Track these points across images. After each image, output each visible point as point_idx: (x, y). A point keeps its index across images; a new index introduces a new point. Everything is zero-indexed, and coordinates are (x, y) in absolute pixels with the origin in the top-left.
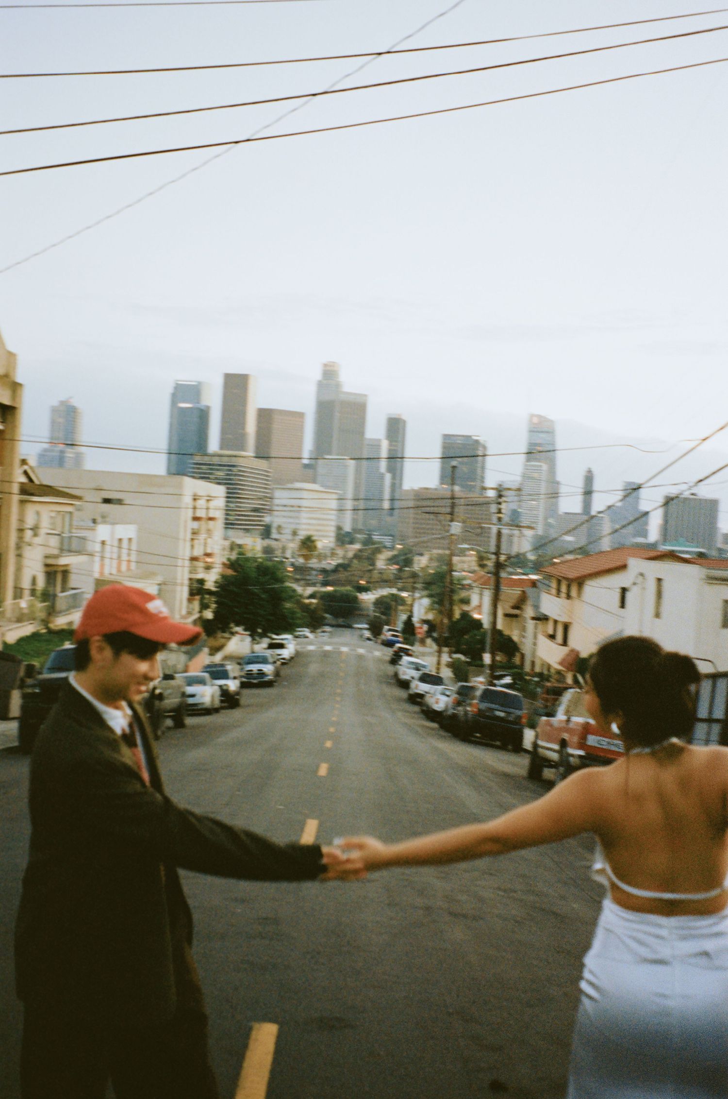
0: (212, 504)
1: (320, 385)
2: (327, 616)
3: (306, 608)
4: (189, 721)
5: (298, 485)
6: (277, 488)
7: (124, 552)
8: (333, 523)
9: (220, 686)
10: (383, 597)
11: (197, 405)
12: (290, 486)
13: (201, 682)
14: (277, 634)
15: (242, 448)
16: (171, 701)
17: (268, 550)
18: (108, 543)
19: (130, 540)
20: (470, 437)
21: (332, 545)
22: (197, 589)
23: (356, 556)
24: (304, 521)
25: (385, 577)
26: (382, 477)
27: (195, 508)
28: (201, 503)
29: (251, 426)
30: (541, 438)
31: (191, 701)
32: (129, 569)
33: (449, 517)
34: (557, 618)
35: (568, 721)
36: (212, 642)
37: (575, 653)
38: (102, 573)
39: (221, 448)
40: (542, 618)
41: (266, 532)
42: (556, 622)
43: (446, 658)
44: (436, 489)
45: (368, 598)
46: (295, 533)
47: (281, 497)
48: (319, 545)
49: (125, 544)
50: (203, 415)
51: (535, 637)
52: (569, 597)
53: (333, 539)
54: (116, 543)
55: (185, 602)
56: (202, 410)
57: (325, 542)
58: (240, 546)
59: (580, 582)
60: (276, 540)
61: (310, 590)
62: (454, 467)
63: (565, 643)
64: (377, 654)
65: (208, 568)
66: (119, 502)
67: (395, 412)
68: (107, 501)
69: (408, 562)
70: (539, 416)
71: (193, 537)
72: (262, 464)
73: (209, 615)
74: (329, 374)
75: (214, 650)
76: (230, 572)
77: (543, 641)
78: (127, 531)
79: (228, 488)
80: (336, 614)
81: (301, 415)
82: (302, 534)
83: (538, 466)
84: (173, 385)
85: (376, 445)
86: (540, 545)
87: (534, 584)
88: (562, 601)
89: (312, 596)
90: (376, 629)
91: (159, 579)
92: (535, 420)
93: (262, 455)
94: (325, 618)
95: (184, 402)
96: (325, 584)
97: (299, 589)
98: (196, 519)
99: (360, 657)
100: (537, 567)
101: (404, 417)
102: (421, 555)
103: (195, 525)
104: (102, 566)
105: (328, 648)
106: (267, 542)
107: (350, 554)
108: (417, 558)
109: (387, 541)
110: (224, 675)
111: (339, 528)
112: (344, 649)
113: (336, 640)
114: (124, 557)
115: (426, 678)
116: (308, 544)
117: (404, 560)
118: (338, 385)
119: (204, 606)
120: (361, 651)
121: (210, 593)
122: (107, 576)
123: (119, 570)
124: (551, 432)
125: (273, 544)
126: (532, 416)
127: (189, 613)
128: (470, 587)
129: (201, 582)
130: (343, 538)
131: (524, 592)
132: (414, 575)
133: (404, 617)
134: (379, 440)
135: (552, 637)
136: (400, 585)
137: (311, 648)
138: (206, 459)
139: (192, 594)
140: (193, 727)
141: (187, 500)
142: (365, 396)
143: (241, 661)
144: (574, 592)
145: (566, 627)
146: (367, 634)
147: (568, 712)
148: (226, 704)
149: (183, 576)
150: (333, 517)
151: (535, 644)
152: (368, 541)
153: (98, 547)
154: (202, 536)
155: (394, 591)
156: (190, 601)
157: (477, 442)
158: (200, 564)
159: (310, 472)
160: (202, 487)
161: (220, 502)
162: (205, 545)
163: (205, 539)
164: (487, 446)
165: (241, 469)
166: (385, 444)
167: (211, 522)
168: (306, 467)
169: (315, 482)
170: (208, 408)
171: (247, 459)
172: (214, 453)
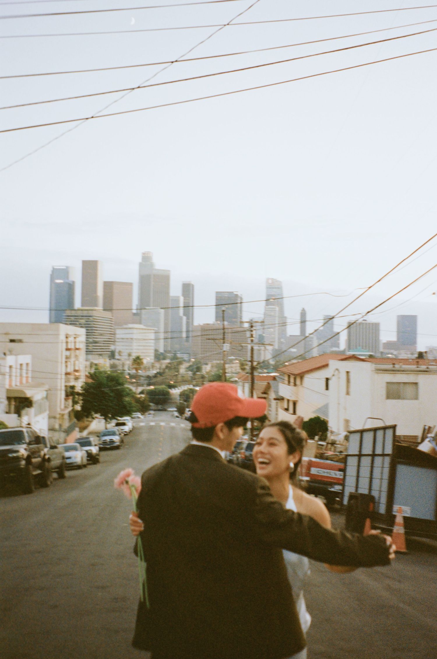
0: (78, 340)
1: (141, 265)
2: (151, 404)
3: (138, 401)
4: (68, 474)
5: (130, 326)
6: (117, 328)
7: (24, 371)
8: (153, 348)
9: (87, 451)
10: (185, 391)
11: (67, 281)
12: (125, 326)
13: (74, 449)
14: (121, 417)
15: (96, 305)
16: (56, 462)
17: (113, 366)
18: (14, 367)
19: (27, 364)
20: (233, 292)
21: (152, 361)
22: (70, 393)
23: (167, 367)
24: (135, 348)
25: (185, 379)
26: (181, 318)
27: (67, 342)
28: (71, 339)
29: (100, 292)
30: (274, 291)
31: (68, 461)
32: (27, 382)
33: (222, 341)
34: (289, 398)
36: (81, 424)
38: (10, 385)
39: (82, 305)
40: (280, 399)
41: (112, 355)
42: (288, 401)
44: (213, 324)
45: (176, 392)
46: (129, 355)
47: (120, 333)
48: (145, 361)
49: (24, 367)
50: (71, 287)
51: (277, 411)
52: (295, 385)
53: (153, 358)
54: (19, 367)
55: (63, 400)
56: (69, 284)
57: (148, 359)
58: (96, 365)
59: (301, 376)
60: (118, 360)
61: (140, 389)
62: (223, 311)
63: (294, 413)
64: (183, 425)
65: (77, 379)
66: (20, 341)
67: (187, 280)
68: (12, 341)
69: (199, 369)
70: (272, 279)
71: (66, 361)
72: (108, 314)
73: (78, 408)
74: (146, 258)
75: (82, 429)
76: (90, 381)
77: (281, 412)
78: (24, 359)
79: (87, 330)
80: (157, 403)
81: (131, 284)
82: (134, 356)
83: (273, 308)
84: (51, 269)
85: (177, 300)
86: (277, 355)
87: (274, 378)
88: (291, 388)
89: (142, 393)
90: (181, 411)
91: (47, 387)
92: (270, 281)
93: (108, 308)
94: (150, 406)
95: (58, 279)
96: (149, 384)
97: (133, 389)
98: (67, 349)
99: (173, 428)
100: (276, 368)
101: (192, 283)
102: (206, 364)
103: (68, 353)
104: (11, 381)
105: (152, 424)
106: (113, 361)
107: (164, 366)
108: (204, 367)
109: (186, 357)
110: (89, 444)
111: (156, 351)
112: (162, 424)
113: (157, 418)
114: (24, 375)
116: (138, 361)
117: (196, 368)
118: (152, 265)
119: (75, 403)
120: (173, 424)
121: (78, 394)
122: (14, 387)
123: (21, 382)
124: (280, 288)
125: (116, 362)
126: (268, 279)
127: (66, 407)
128: (236, 382)
129: (73, 387)
130: (159, 357)
131: (268, 383)
132: (203, 377)
134: (178, 297)
135: (287, 410)
136: (194, 383)
137: (142, 424)
138: (73, 313)
139: (67, 395)
140: (71, 477)
141: (62, 337)
142: (169, 271)
143: (98, 435)
144: (298, 382)
145: (295, 404)
146: (176, 414)
148: (90, 462)
149: (61, 385)
150: (153, 345)
151: (277, 414)
152: (175, 358)
153: (7, 370)
154: (72, 360)
155: (191, 387)
156: (66, 400)
157: (237, 295)
158: (72, 377)
159: (137, 317)
160: (71, 330)
161: (82, 338)
162: (74, 365)
163: (74, 362)
164: (243, 297)
165: (95, 318)
166: (182, 299)
167: (77, 351)
168: (134, 314)
169: (140, 324)
170: (73, 282)
171: (98, 311)
172: (78, 309)
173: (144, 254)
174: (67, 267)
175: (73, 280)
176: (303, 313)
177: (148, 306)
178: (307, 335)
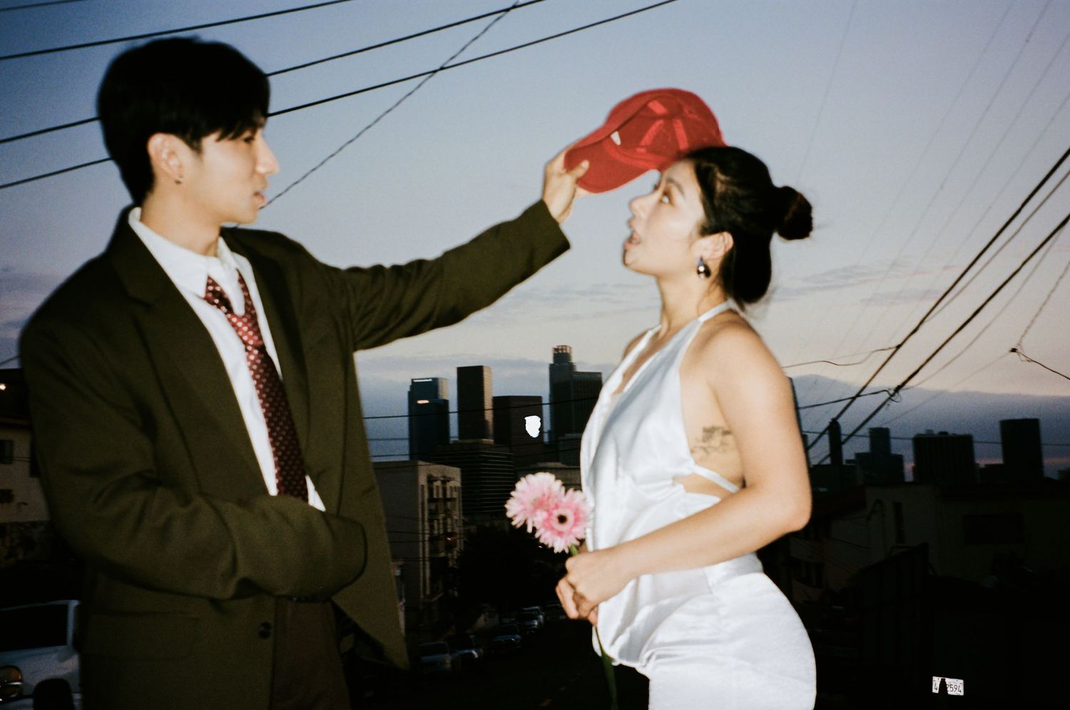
0: (449, 485)
1: (552, 368)
5: (541, 465)
6: (519, 470)
11: (435, 401)
12: (533, 466)
15: (483, 436)
22: (440, 568)
27: (431, 489)
28: (437, 484)
29: (489, 414)
34: (808, 560)
39: (462, 437)
42: (808, 564)
50: (441, 409)
55: (428, 581)
56: (440, 405)
65: (449, 546)
71: (431, 518)
72: (502, 449)
73: (454, 593)
74: (561, 358)
79: (463, 470)
81: (539, 399)
84: (410, 383)
88: (811, 543)
95: (421, 399)
98: (432, 500)
103: (433, 507)
118: (571, 366)
119: (449, 585)
121: (453, 571)
127: (433, 593)
129: (445, 559)
138: (448, 448)
139: (435, 573)
141: (423, 480)
142: (600, 374)
143: (487, 634)
144: (821, 531)
149: (424, 555)
154: (441, 516)
156: (433, 580)
158: (441, 544)
159: (551, 451)
160: (437, 470)
161: (456, 483)
162: (445, 524)
163: (445, 519)
165: (481, 455)
167: (449, 504)
168: (547, 446)
169: (557, 461)
170: (446, 402)
171: (489, 446)
172: (455, 443)
173: (556, 350)
174: (435, 380)
175: (445, 398)
176: (834, 428)
177: (569, 433)
178: (844, 463)
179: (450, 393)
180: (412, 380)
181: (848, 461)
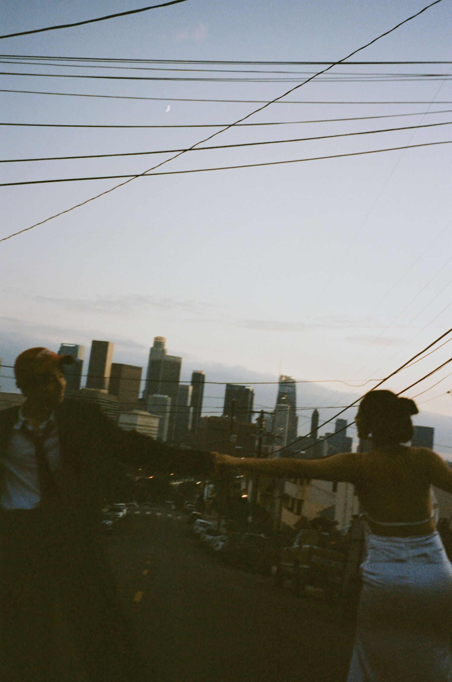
1: (152, 350)
5: (135, 411)
6: (121, 413)
10: (185, 483)
12: (130, 412)
14: (116, 503)
15: (102, 388)
26: (188, 408)
29: (108, 373)
30: (287, 389)
33: (229, 432)
34: (294, 497)
35: (300, 547)
37: (304, 519)
39: (88, 386)
40: (285, 498)
42: (294, 499)
43: (223, 522)
44: (221, 417)
45: (175, 484)
47: (124, 418)
50: (78, 365)
51: (281, 510)
52: (302, 484)
56: (77, 363)
61: (138, 478)
63: (299, 513)
64: (180, 518)
67: (198, 369)
70: (286, 377)
72: (113, 398)
74: (159, 344)
77: (285, 512)
81: (139, 369)
83: (283, 407)
84: (60, 346)
85: (186, 388)
88: (297, 486)
89: (140, 481)
90: (179, 504)
92: (284, 379)
93: (113, 390)
99: (169, 519)
101: (203, 373)
105: (148, 513)
112: (159, 514)
115: (210, 532)
118: (164, 351)
120: (169, 515)
124: (293, 386)
126: (282, 377)
133: (198, 496)
134: (188, 386)
135: (291, 509)
138: (78, 393)
142: (180, 358)
145: (300, 504)
146: (174, 507)
147: (300, 543)
150: (156, 433)
151: (280, 513)
157: (248, 390)
159: (143, 404)
164: (254, 392)
165: (99, 400)
166: (191, 388)
168: (140, 400)
169: (146, 410)
170: (81, 362)
171: (104, 394)
172: (83, 390)
173: (156, 339)
174: (77, 347)
175: (82, 359)
176: (315, 416)
177: (156, 394)
178: (318, 437)
179: (85, 356)
180: (63, 344)
181: (321, 437)
